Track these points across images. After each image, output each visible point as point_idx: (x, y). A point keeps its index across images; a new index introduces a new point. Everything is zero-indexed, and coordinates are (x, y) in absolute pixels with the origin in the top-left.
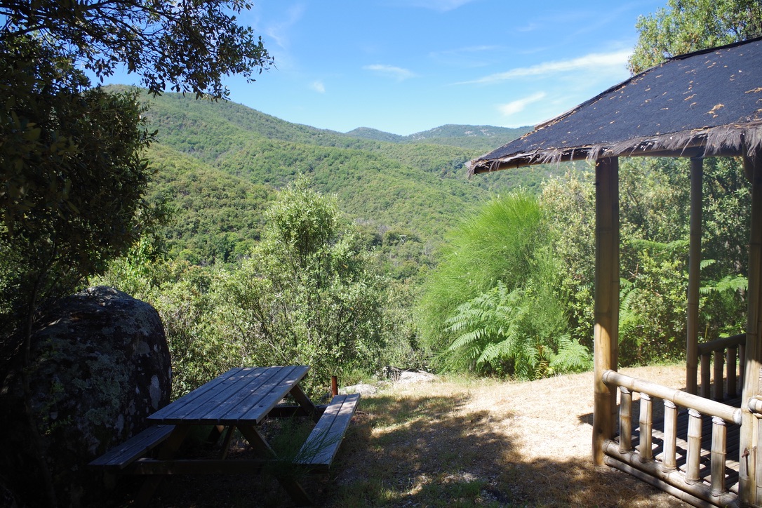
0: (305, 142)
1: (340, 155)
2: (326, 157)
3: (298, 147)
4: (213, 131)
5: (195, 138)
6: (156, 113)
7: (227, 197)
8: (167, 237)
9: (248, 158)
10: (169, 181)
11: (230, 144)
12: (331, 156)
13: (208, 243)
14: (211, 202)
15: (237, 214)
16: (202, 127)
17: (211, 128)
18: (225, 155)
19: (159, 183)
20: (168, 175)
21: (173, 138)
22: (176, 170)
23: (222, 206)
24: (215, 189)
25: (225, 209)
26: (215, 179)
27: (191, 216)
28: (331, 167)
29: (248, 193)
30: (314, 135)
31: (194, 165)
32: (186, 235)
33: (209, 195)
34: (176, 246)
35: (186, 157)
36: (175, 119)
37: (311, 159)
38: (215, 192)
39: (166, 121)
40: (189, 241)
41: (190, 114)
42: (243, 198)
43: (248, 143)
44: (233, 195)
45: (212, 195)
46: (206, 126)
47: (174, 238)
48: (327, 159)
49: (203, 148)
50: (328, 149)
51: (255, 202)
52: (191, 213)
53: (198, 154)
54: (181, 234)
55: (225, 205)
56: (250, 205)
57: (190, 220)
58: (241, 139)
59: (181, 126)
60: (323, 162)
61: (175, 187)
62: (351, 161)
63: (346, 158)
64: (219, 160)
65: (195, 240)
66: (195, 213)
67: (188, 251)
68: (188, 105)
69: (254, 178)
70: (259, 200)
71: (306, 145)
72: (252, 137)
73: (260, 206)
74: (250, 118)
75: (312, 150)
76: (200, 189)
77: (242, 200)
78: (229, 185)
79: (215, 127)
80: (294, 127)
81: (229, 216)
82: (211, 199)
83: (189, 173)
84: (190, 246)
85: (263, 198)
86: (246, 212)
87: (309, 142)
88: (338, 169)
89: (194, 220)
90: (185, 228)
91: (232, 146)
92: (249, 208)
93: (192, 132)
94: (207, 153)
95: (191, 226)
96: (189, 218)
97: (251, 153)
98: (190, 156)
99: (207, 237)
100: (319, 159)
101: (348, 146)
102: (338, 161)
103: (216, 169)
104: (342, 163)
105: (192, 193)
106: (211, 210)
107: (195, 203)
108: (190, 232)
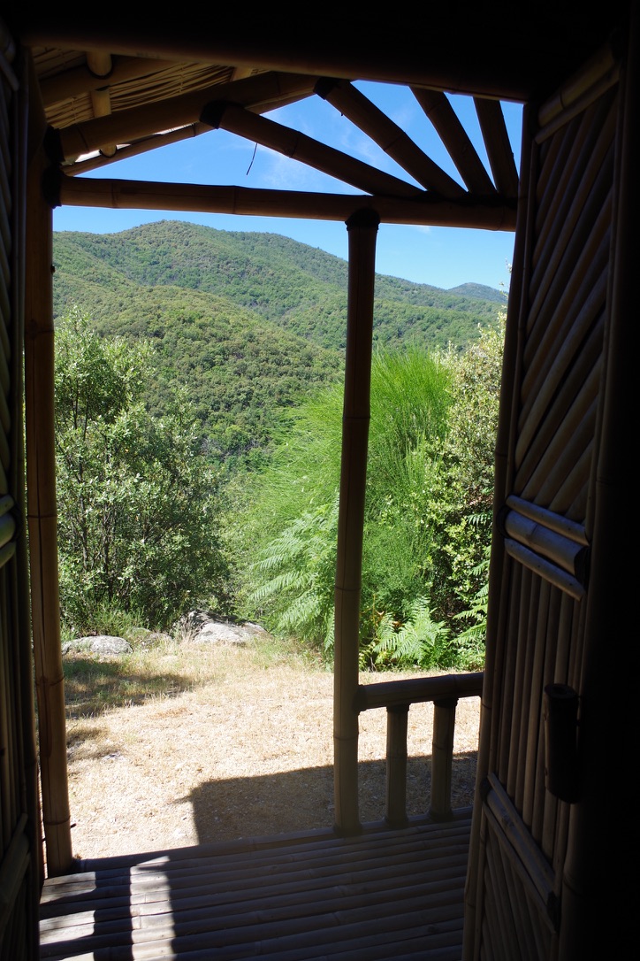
0: (395, 299)
1: (438, 318)
2: (419, 319)
3: (384, 305)
4: (281, 280)
5: (258, 289)
6: (215, 257)
7: (289, 363)
8: (212, 409)
9: (322, 316)
10: (220, 341)
11: (301, 297)
12: (426, 318)
13: (262, 418)
14: (269, 368)
15: (299, 385)
16: (268, 276)
17: (279, 278)
18: (293, 311)
19: (208, 342)
20: (220, 334)
21: (232, 288)
22: (229, 327)
23: (281, 375)
24: (275, 353)
25: (285, 379)
26: (277, 341)
27: (243, 384)
28: (425, 333)
29: (315, 359)
30: (407, 290)
31: (252, 322)
32: (236, 407)
33: (267, 360)
34: (222, 420)
35: (245, 311)
36: (237, 265)
37: (400, 321)
38: (275, 357)
39: (225, 267)
40: (238, 415)
41: (255, 259)
42: (308, 365)
43: (322, 297)
44: (297, 361)
45: (271, 360)
46: (272, 275)
47: (221, 411)
48: (420, 321)
49: (267, 301)
50: (422, 309)
51: (323, 371)
52: (244, 381)
53: (261, 308)
54: (229, 406)
55: (286, 373)
56: (317, 375)
57: (241, 389)
58: (314, 292)
59: (243, 273)
60: (415, 325)
61: (227, 348)
62: (451, 326)
63: (446, 321)
64: (286, 317)
65: (245, 414)
66: (248, 381)
67: (236, 428)
68: (253, 248)
69: (327, 342)
70: (328, 370)
71: (396, 303)
72: (328, 291)
73: (329, 377)
74: (328, 267)
75: (402, 310)
76: (257, 352)
77: (307, 369)
78: (293, 349)
79: (283, 276)
80: (382, 279)
81: (289, 387)
82: (270, 365)
83: (245, 331)
84: (239, 421)
85: (334, 367)
86: (310, 383)
87: (400, 300)
88: (434, 336)
89: (246, 389)
90: (234, 399)
91: (302, 300)
92: (315, 379)
93: (256, 282)
94: (272, 308)
95: (243, 396)
96: (241, 387)
97: (326, 310)
98: (251, 311)
99: (260, 411)
100: (411, 321)
101: (450, 307)
102: (434, 326)
103: (281, 329)
104: (439, 328)
105: (247, 357)
106: (268, 379)
107: (249, 369)
108: (240, 405)
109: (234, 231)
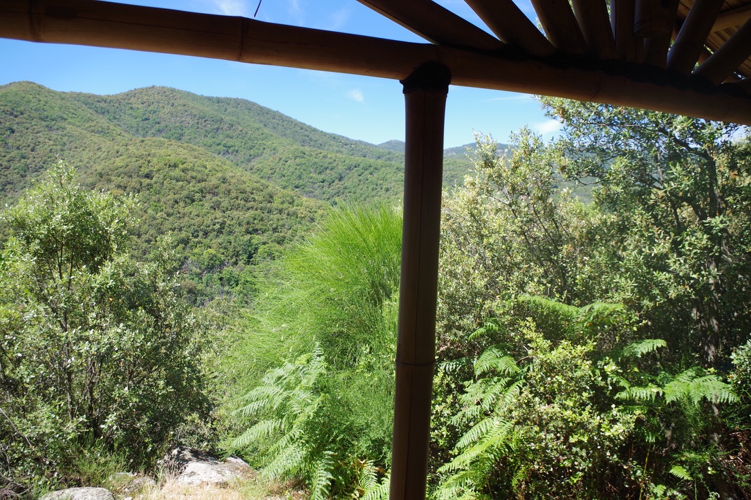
0: (337, 152)
1: (370, 166)
2: (356, 167)
3: (329, 156)
4: (248, 136)
5: (230, 142)
6: (195, 116)
7: (254, 200)
8: (193, 236)
9: (280, 164)
10: (199, 182)
11: (264, 149)
12: (361, 166)
13: (232, 244)
14: (239, 204)
15: (263, 218)
16: (238, 132)
17: (246, 133)
18: (258, 160)
19: (189, 183)
20: (199, 176)
21: (209, 141)
22: (207, 171)
23: (248, 209)
24: (243, 192)
25: (251, 212)
26: (245, 182)
27: (218, 216)
28: (361, 177)
29: (275, 197)
30: (346, 145)
31: (225, 167)
32: (212, 235)
33: (237, 198)
34: (201, 245)
35: (219, 159)
36: (212, 123)
37: (341, 168)
38: (244, 195)
39: (204, 124)
40: (214, 241)
41: (227, 118)
42: (270, 202)
43: (281, 149)
44: (261, 198)
45: (240, 198)
46: (241, 131)
47: (199, 238)
48: (357, 169)
49: (237, 152)
50: (358, 159)
51: (281, 206)
52: (218, 214)
53: (232, 157)
54: (206, 234)
55: (252, 208)
56: (276, 209)
57: (216, 221)
58: (275, 145)
59: (218, 129)
60: (353, 171)
61: (204, 188)
62: (380, 172)
63: (376, 169)
64: (252, 164)
65: (219, 240)
66: (222, 214)
67: (212, 251)
68: (226, 110)
69: (284, 183)
70: (286, 205)
71: (338, 154)
72: (285, 144)
73: (286, 212)
74: (285, 126)
75: (343, 160)
76: (229, 191)
77: (269, 205)
78: (258, 189)
79: (250, 132)
80: (328, 136)
81: (255, 219)
82: (239, 202)
83: (220, 175)
84: (214, 246)
85: (290, 203)
86: (272, 216)
87: (341, 152)
88: (367, 180)
89: (220, 220)
90: (211, 228)
91: (265, 151)
92: (275, 212)
93: (228, 136)
94: (241, 157)
95: (217, 226)
96: (216, 218)
97: (283, 159)
98: (224, 159)
99: (232, 238)
100: (350, 169)
101: (379, 158)
102: (367, 172)
103: (248, 173)
104: (371, 174)
105: (221, 195)
106: (238, 213)
107: (222, 204)
108: (215, 233)
109: (211, 96)
